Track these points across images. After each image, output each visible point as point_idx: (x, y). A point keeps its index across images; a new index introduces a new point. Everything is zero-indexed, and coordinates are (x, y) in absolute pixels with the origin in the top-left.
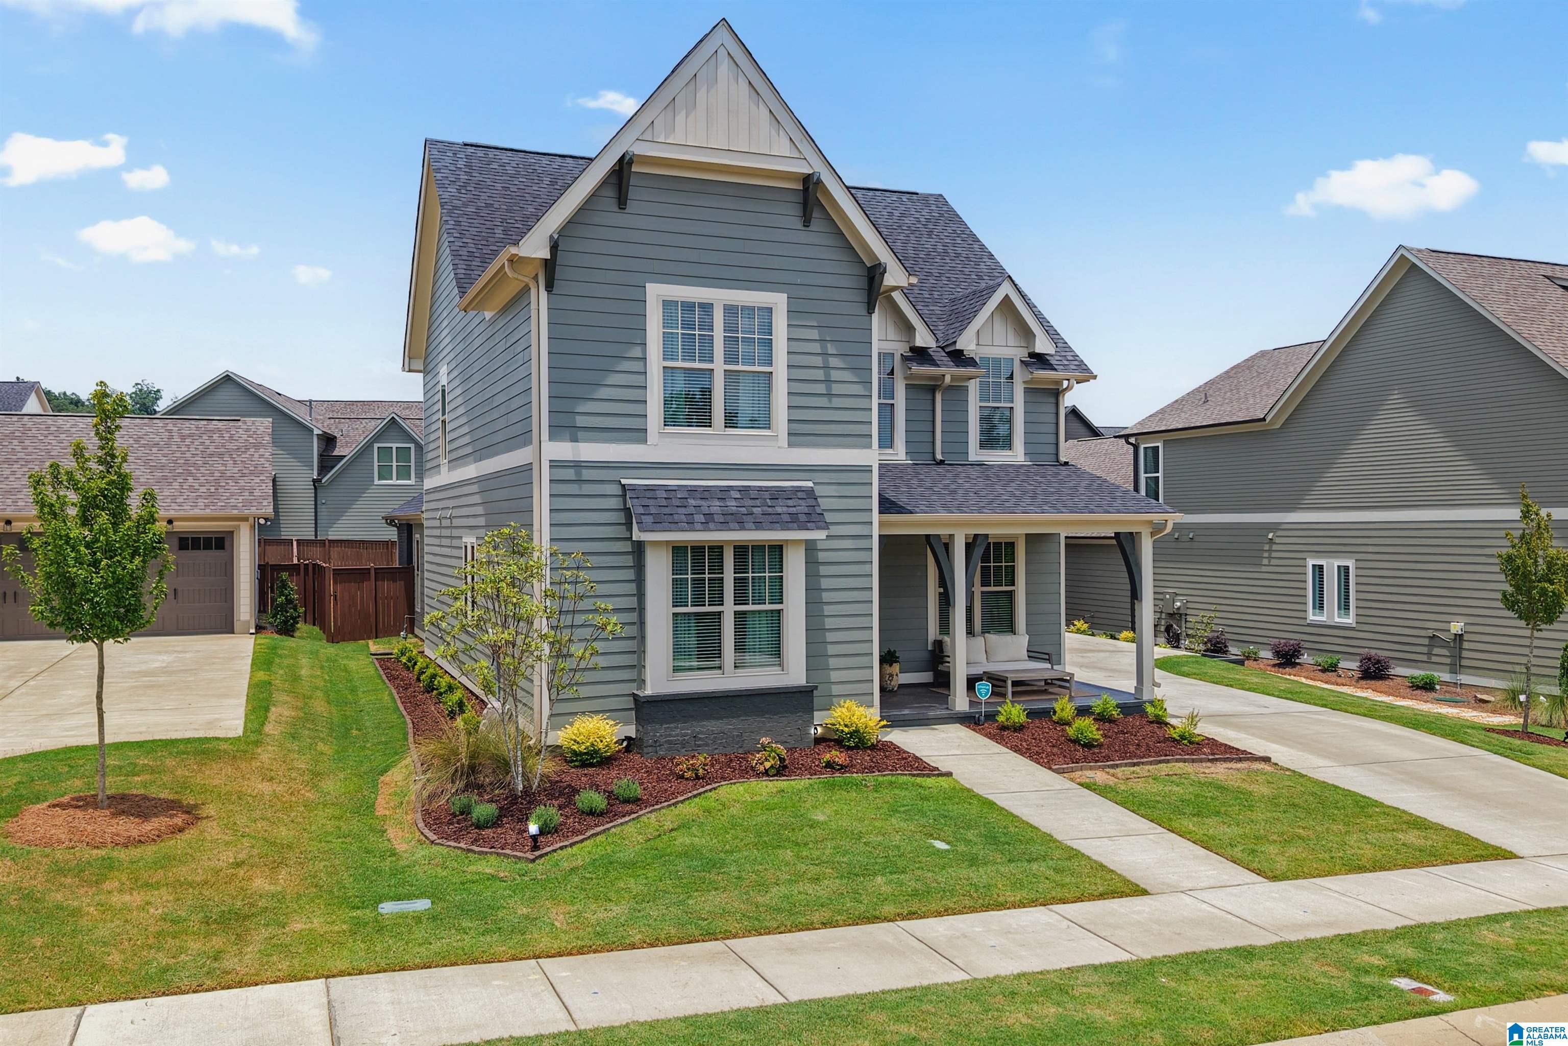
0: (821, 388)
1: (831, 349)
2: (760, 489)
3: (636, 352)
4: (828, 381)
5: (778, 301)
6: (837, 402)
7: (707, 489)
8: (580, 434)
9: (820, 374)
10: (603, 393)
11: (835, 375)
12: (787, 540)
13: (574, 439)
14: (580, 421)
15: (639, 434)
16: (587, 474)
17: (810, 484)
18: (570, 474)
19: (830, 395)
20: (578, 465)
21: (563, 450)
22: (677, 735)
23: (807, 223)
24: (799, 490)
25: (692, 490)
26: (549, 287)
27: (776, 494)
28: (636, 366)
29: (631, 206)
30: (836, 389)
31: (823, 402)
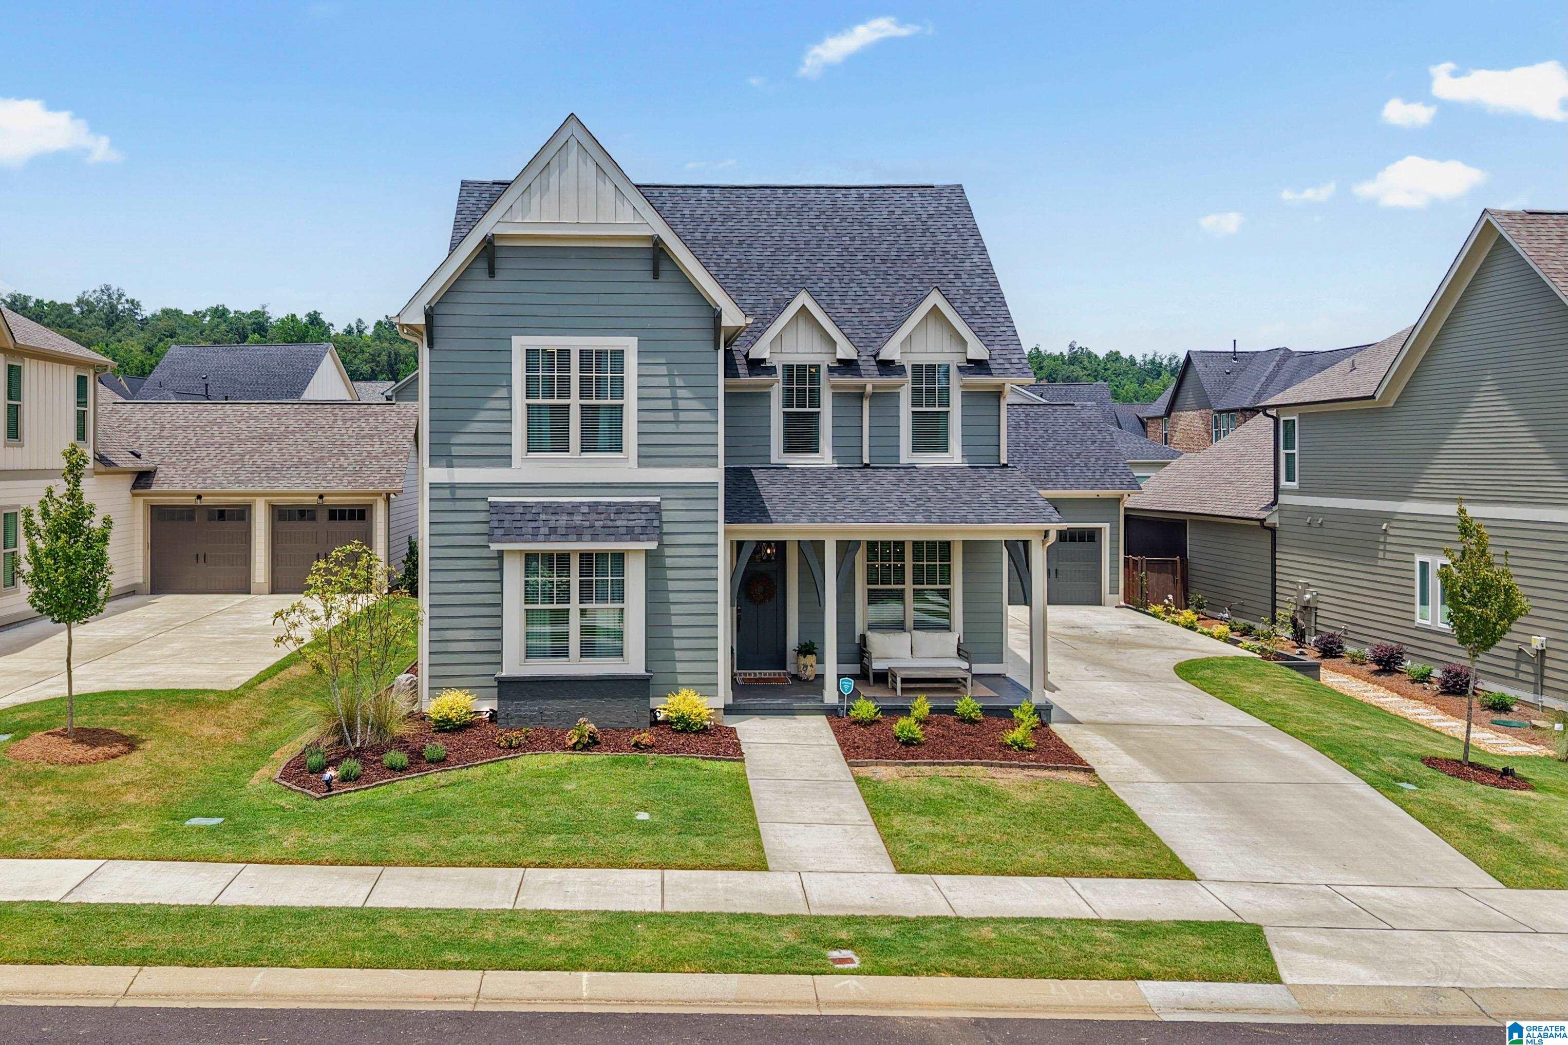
0: (669, 416)
1: (679, 382)
2: (609, 504)
3: (503, 393)
4: (676, 410)
5: (629, 344)
6: (683, 428)
7: (560, 505)
8: (455, 461)
9: (668, 404)
10: (473, 427)
11: (682, 404)
12: (628, 550)
13: (450, 465)
14: (455, 451)
15: (505, 460)
16: (460, 493)
17: (658, 499)
18: (446, 493)
19: (677, 422)
20: (452, 486)
21: (441, 474)
22: (526, 711)
23: (656, 275)
24: (645, 504)
25: (546, 506)
26: (431, 345)
27: (620, 509)
28: (504, 404)
29: (499, 275)
30: (683, 416)
31: (671, 428)
